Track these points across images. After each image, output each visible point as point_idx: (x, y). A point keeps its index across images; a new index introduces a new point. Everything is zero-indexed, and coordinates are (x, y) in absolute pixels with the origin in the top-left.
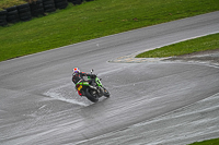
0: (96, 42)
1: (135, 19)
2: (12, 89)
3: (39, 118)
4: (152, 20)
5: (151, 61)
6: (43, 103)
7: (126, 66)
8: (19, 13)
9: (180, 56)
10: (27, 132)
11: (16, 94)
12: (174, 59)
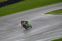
0: (33, 10)
1: (44, 3)
2: (9, 23)
3: (17, 31)
4: (49, 4)
5: (49, 15)
6: (18, 27)
7: (41, 17)
8: (11, 1)
9: (57, 14)
10: (13, 35)
11: (10, 25)
12: (55, 15)
